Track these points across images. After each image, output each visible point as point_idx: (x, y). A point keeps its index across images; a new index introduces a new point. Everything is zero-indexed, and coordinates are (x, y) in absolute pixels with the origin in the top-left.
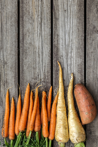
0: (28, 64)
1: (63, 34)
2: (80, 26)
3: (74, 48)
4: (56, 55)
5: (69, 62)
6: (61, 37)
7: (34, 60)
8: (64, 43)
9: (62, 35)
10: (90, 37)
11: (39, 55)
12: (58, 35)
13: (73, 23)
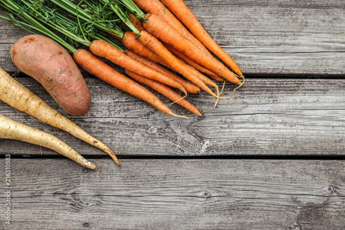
0: (255, 17)
1: (328, 104)
3: (294, 131)
4: (277, 87)
5: (260, 118)
6: (322, 98)
7: (267, 33)
8: (307, 105)
9: (325, 102)
10: (320, 170)
11: (279, 45)
12: (325, 91)
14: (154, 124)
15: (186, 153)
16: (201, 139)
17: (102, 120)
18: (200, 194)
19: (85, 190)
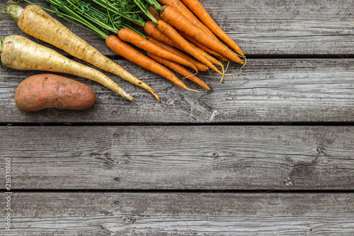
0: (255, 7)
1: (316, 80)
2: (333, 113)
3: (287, 102)
4: (273, 66)
5: (259, 91)
6: (311, 74)
7: (264, 21)
8: (299, 80)
9: (314, 78)
10: (310, 134)
11: (275, 30)
12: (313, 69)
13: (339, 98)
14: (172, 97)
15: (198, 121)
16: (210, 109)
18: (210, 154)
19: (116, 151)
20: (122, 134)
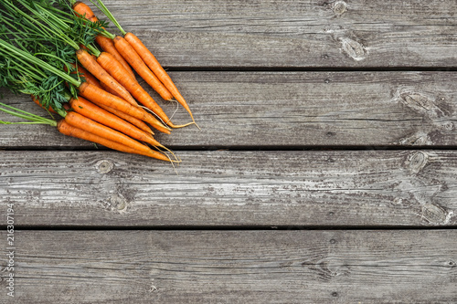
14: (399, 195)
15: (431, 223)
16: (445, 209)
17: (348, 192)
18: (446, 264)
19: (332, 259)
20: (340, 240)
